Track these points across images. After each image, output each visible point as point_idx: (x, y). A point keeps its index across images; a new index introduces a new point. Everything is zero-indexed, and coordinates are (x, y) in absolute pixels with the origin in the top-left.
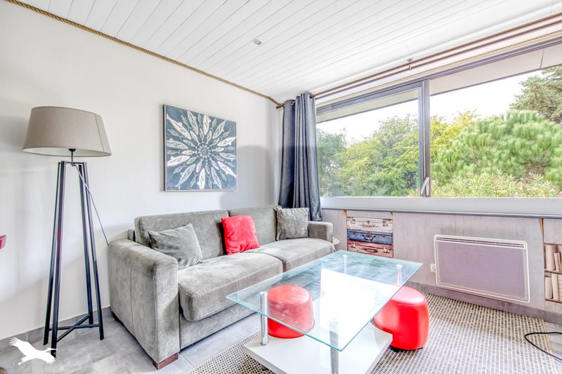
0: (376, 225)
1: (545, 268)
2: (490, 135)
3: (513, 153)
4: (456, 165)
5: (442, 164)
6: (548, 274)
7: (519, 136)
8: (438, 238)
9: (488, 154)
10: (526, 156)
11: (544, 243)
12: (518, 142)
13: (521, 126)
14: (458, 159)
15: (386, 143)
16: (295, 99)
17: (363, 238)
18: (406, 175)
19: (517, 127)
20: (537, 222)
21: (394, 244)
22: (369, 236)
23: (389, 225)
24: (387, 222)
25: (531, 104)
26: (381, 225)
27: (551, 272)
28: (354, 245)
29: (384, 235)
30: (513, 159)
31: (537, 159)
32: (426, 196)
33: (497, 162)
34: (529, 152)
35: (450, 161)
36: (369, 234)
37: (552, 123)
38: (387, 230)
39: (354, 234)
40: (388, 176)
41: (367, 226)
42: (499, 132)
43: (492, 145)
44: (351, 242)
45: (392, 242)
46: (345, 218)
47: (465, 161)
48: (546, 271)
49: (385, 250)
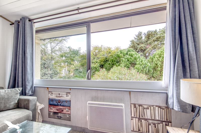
0: (63, 96)
1: (131, 115)
2: (123, 54)
3: (128, 60)
4: (114, 63)
5: (111, 62)
6: (132, 118)
7: (129, 55)
8: (89, 104)
9: (122, 60)
10: (131, 61)
11: (131, 103)
12: (129, 57)
13: (130, 52)
14: (115, 61)
15: (95, 54)
16: (19, 20)
17: (56, 103)
18: (100, 66)
19: (129, 53)
20: (128, 93)
21: (71, 106)
22: (59, 102)
23: (69, 96)
24: (68, 94)
25: (132, 47)
26: (65, 95)
27: (133, 117)
28: (52, 108)
29: (66, 101)
30: (128, 62)
31: (133, 62)
32: (89, 79)
33: (124, 63)
34: (132, 60)
35: (113, 62)
36: (59, 101)
37: (137, 53)
38: (68, 98)
39: (52, 101)
40: (95, 66)
41: (59, 97)
42: (125, 54)
43: (123, 57)
44: (50, 106)
45: (70, 105)
46: (47, 92)
47: (116, 62)
48: (132, 117)
49: (67, 110)
